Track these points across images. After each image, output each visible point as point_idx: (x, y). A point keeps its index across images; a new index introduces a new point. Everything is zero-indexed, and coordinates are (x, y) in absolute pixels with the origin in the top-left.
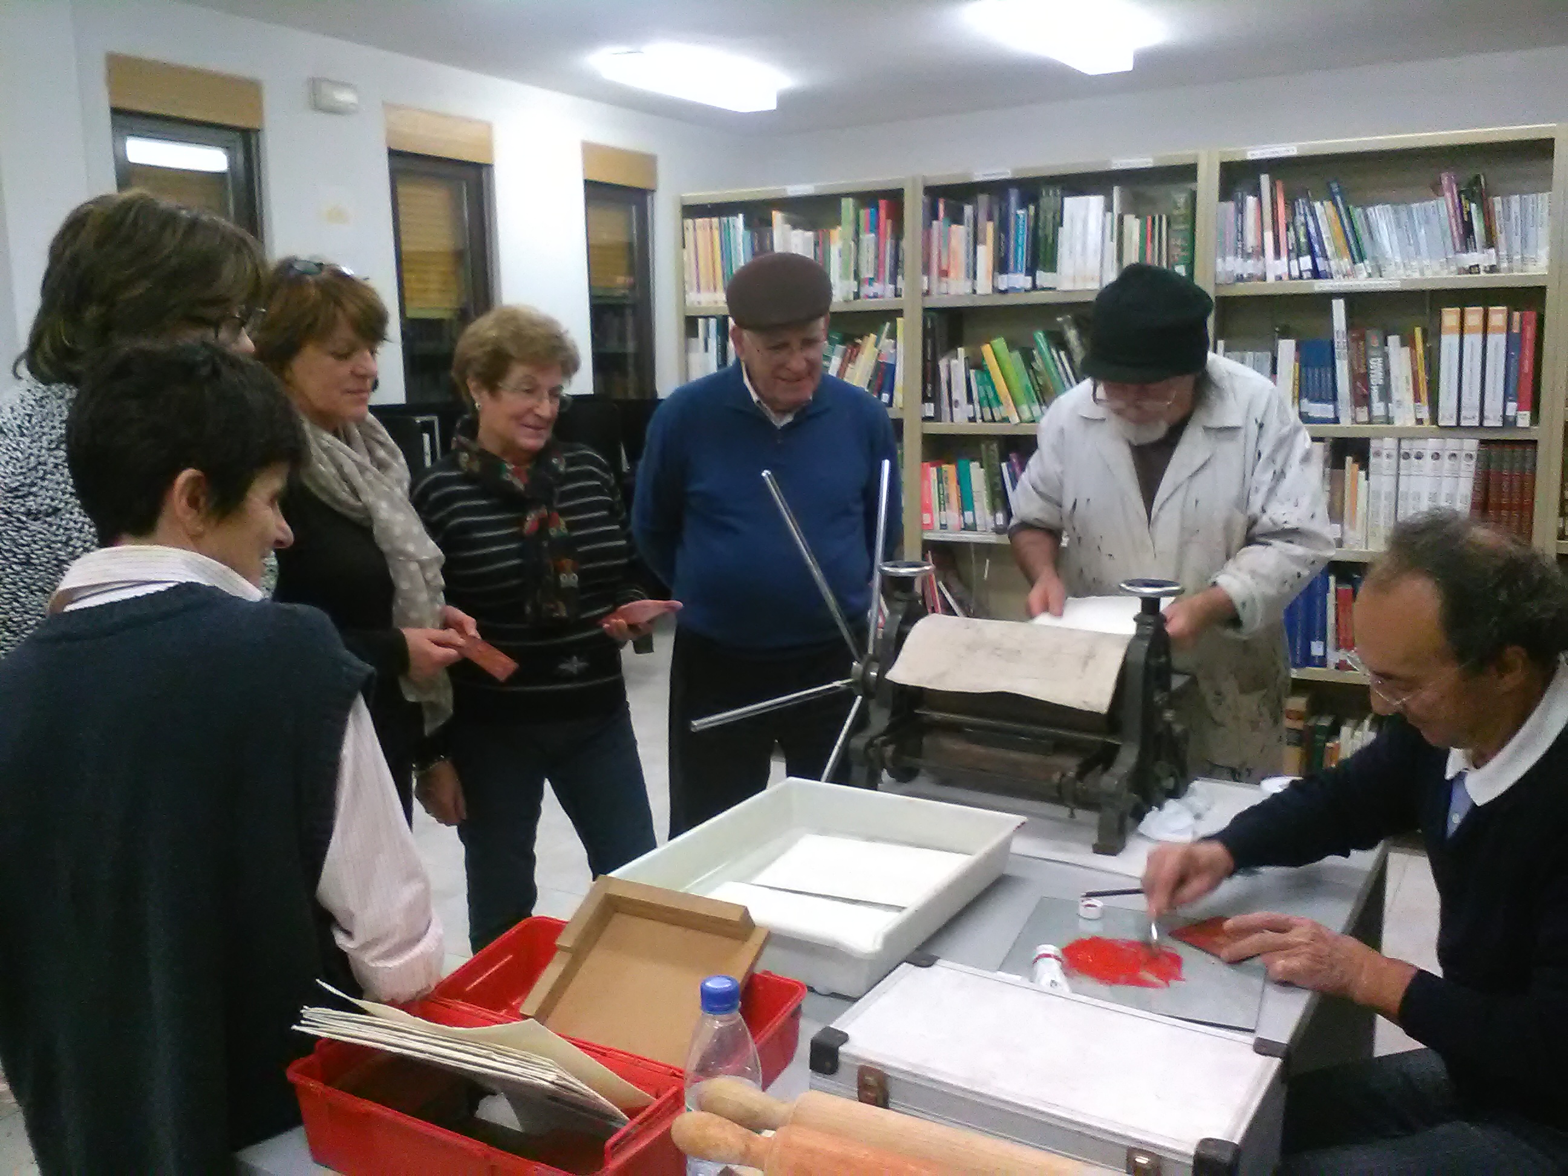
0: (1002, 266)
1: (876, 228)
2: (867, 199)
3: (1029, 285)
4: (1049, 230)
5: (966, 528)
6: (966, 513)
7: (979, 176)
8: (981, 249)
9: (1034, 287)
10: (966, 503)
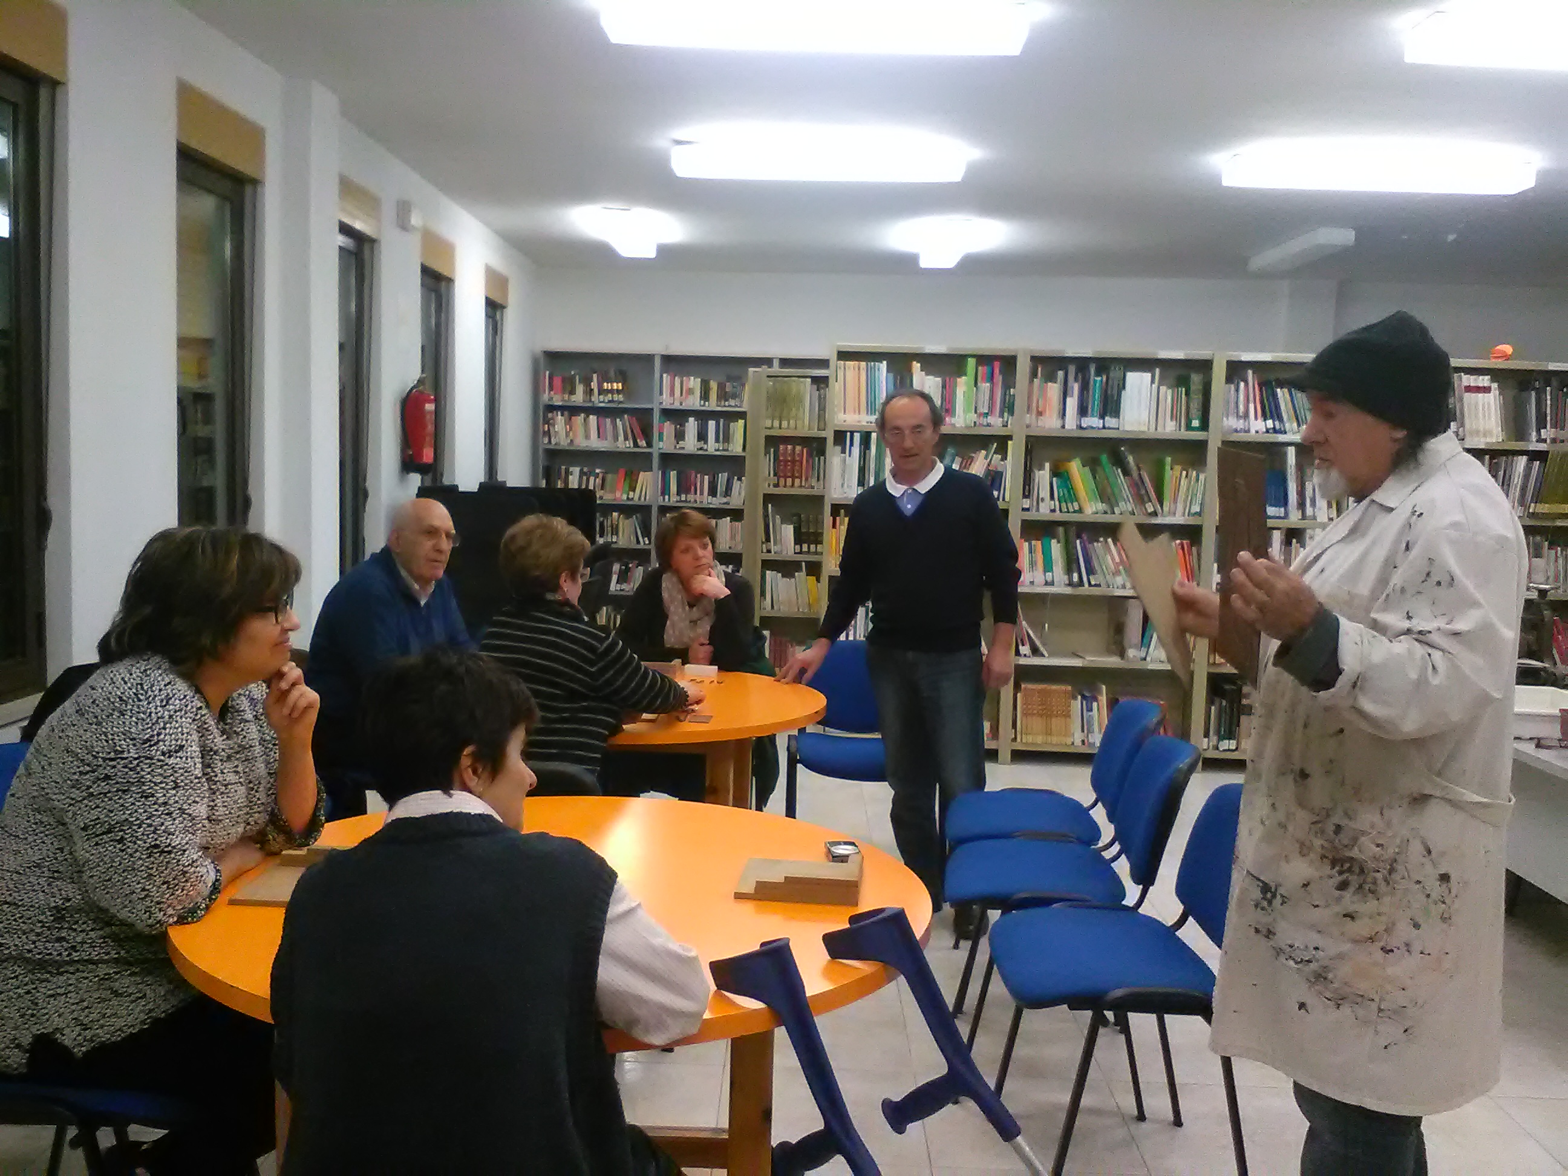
0: (1083, 411)
1: (991, 378)
2: (983, 359)
3: (1101, 426)
4: (1115, 392)
5: (1047, 583)
6: (1047, 574)
7: (1070, 353)
8: (1069, 400)
9: (1104, 427)
10: (1048, 567)
